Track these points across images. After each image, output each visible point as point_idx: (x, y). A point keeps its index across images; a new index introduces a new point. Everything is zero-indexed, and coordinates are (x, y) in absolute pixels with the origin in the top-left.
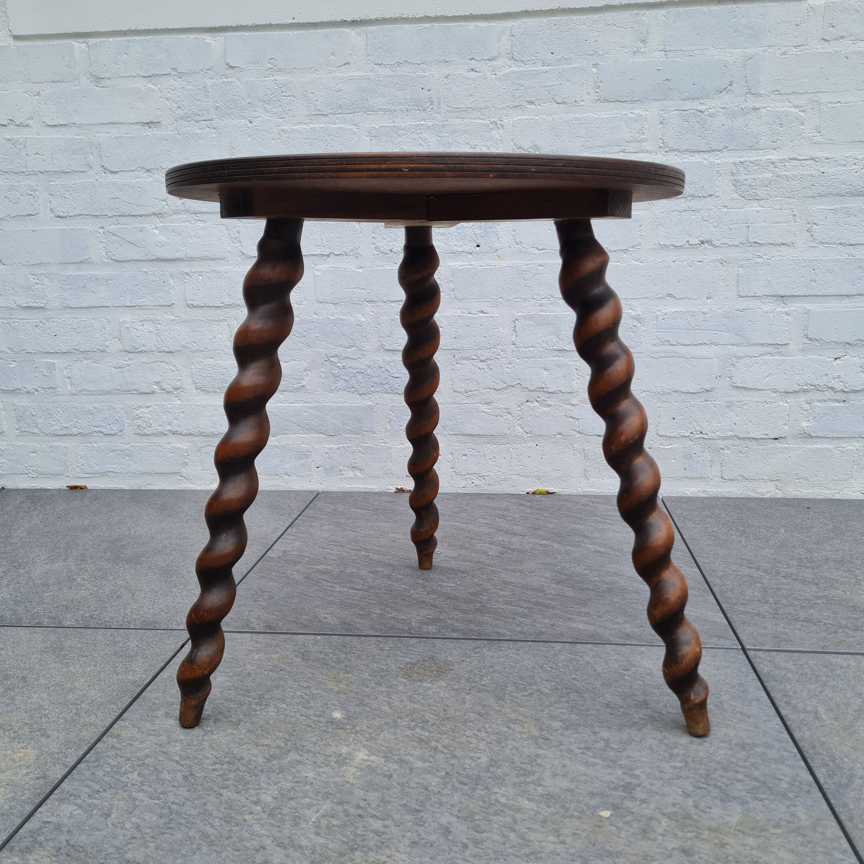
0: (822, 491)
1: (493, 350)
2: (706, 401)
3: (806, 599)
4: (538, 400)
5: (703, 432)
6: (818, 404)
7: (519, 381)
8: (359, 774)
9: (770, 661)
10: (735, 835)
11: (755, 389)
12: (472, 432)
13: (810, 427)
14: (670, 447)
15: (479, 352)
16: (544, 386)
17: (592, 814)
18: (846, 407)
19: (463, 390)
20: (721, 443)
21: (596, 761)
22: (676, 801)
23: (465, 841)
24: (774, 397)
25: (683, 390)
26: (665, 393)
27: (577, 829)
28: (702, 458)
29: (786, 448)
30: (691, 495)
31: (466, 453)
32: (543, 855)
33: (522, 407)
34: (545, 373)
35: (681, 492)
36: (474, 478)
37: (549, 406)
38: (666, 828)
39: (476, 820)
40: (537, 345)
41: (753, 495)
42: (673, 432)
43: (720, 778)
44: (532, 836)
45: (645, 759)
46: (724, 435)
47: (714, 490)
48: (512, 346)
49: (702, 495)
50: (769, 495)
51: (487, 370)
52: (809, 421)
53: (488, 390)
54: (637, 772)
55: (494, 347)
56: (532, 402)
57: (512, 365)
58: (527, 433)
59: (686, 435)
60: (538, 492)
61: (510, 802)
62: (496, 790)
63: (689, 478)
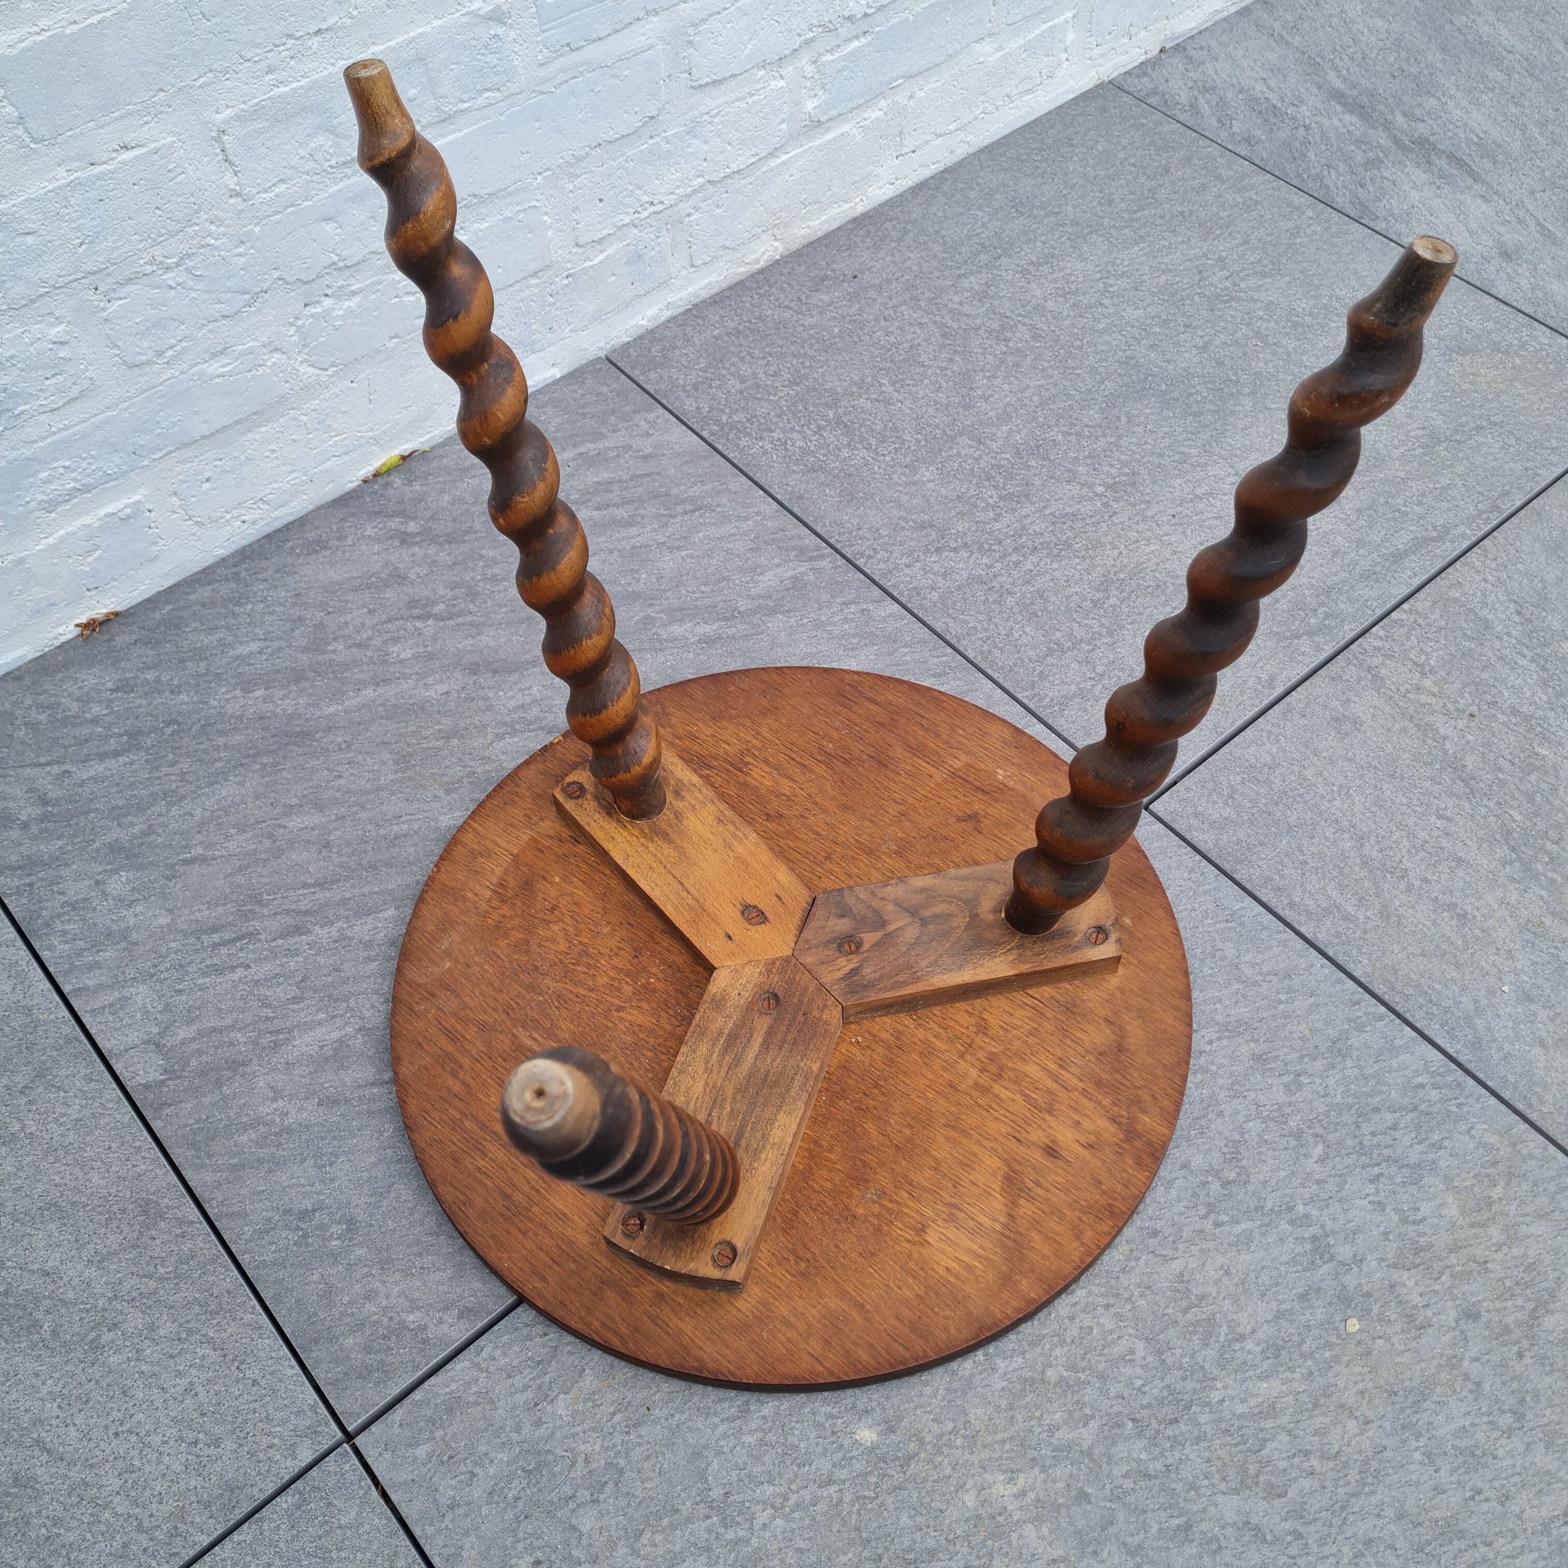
0: (838, 210)
1: (189, 230)
2: (651, 137)
3: (1095, 603)
4: (329, 292)
5: (656, 202)
6: (829, 57)
7: (276, 274)
8: (1045, 1530)
9: (1196, 815)
10: (1476, 1236)
11: (733, 76)
12: (205, 429)
13: (818, 107)
14: (602, 257)
15: (157, 251)
16: (335, 258)
17: (1339, 1336)
18: (870, 44)
19: (150, 355)
20: (685, 207)
21: (1243, 1226)
22: (1382, 1228)
23: (1287, 1525)
24: (763, 77)
25: (612, 135)
26: (579, 159)
27: (1356, 1383)
28: (657, 249)
29: (785, 163)
30: (651, 326)
31: (207, 475)
32: (1374, 1465)
33: (299, 323)
34: (328, 228)
35: (632, 327)
36: (243, 511)
37: (354, 293)
38: (1420, 1290)
39: (1257, 1476)
40: (289, 172)
41: (742, 271)
42: (604, 228)
43: (1375, 1140)
44: (1334, 1441)
45: (1282, 1174)
46: (690, 189)
47: (683, 294)
48: (232, 201)
49: (667, 314)
50: (765, 257)
51: (191, 283)
52: (816, 95)
53: (211, 326)
54: (1301, 1209)
55: (190, 222)
56: (318, 302)
57: (249, 245)
58: (326, 370)
59: (627, 221)
60: (385, 469)
61: (1253, 1402)
62: (1216, 1396)
63: (639, 296)
